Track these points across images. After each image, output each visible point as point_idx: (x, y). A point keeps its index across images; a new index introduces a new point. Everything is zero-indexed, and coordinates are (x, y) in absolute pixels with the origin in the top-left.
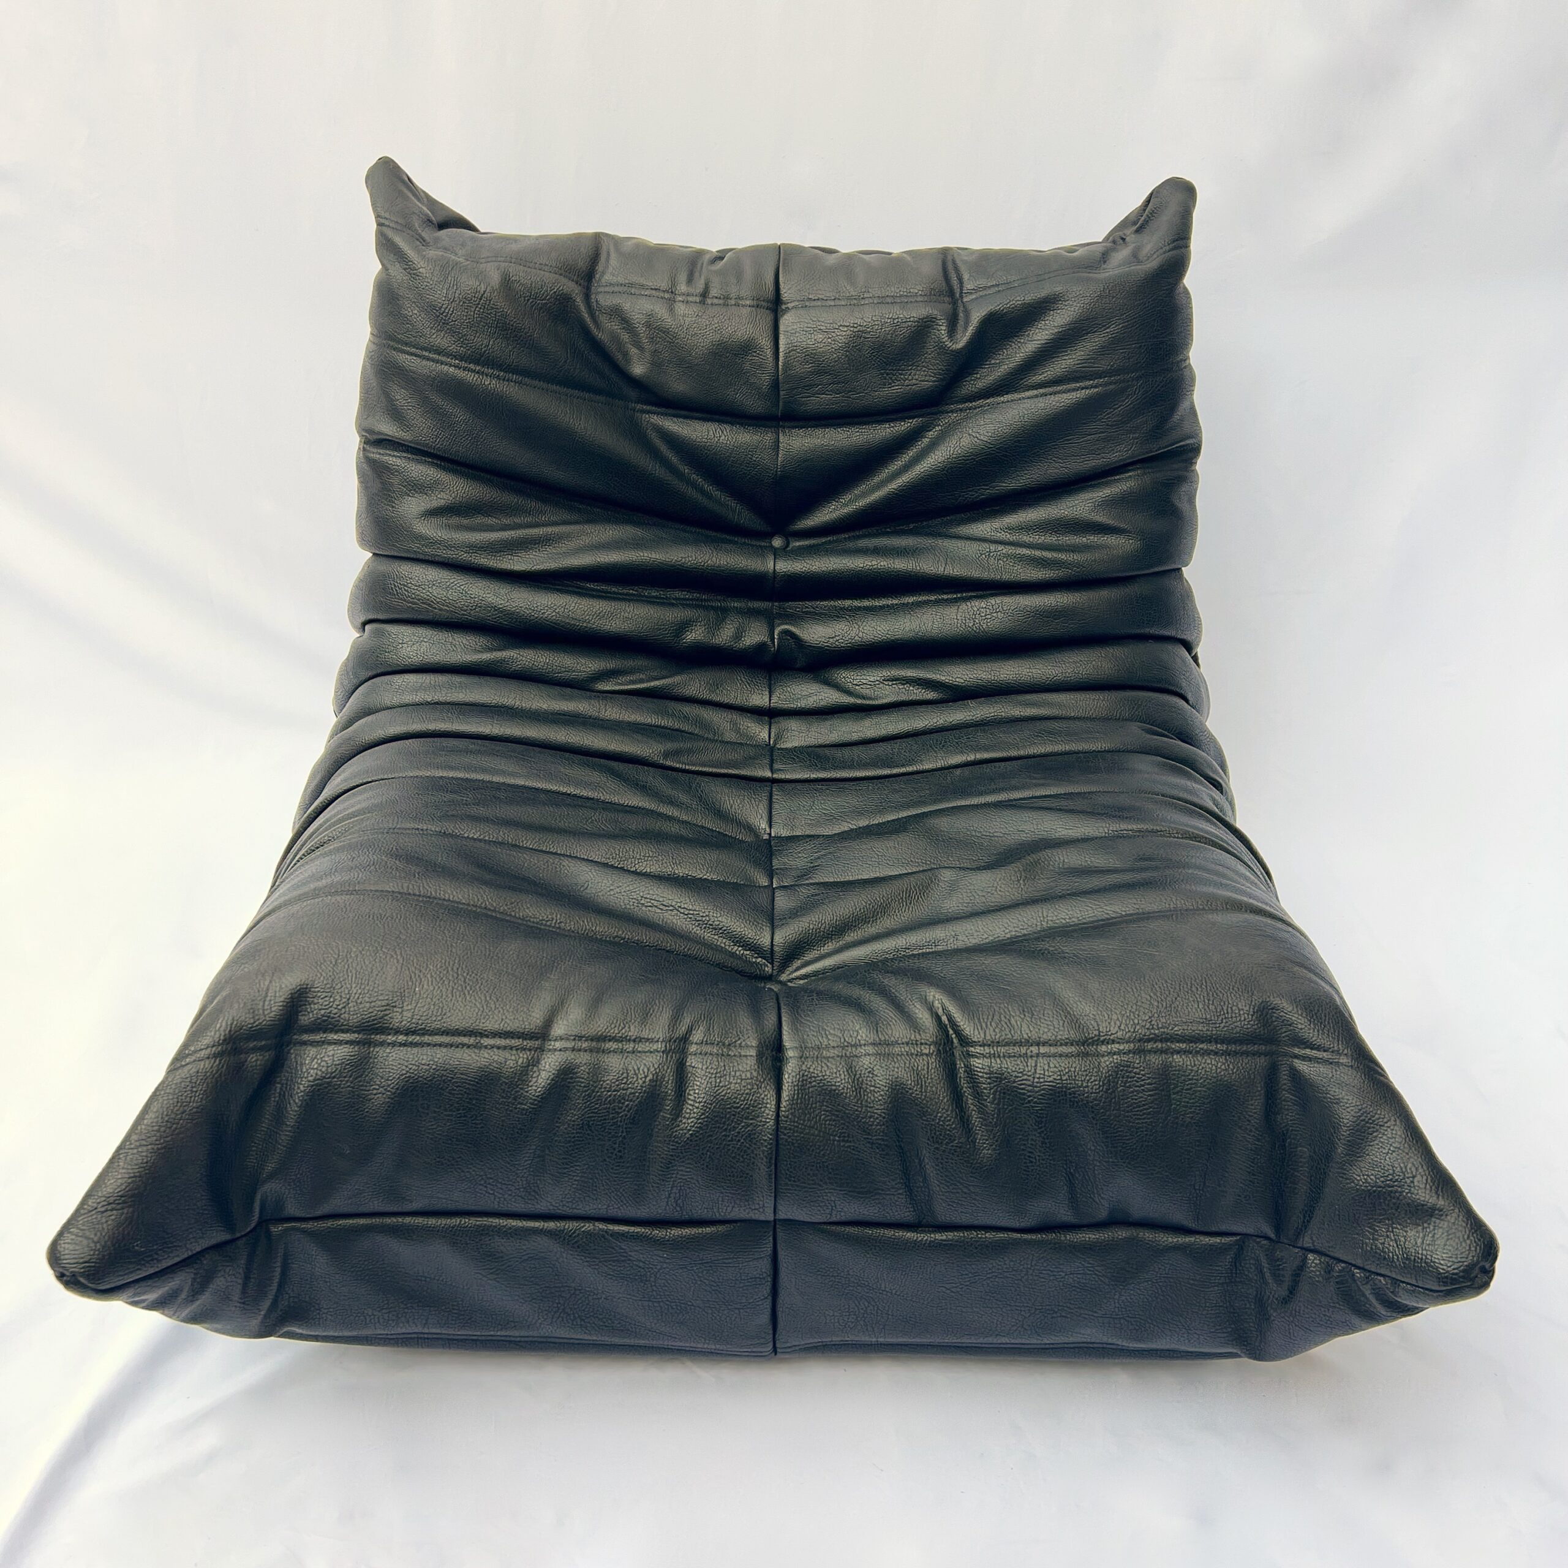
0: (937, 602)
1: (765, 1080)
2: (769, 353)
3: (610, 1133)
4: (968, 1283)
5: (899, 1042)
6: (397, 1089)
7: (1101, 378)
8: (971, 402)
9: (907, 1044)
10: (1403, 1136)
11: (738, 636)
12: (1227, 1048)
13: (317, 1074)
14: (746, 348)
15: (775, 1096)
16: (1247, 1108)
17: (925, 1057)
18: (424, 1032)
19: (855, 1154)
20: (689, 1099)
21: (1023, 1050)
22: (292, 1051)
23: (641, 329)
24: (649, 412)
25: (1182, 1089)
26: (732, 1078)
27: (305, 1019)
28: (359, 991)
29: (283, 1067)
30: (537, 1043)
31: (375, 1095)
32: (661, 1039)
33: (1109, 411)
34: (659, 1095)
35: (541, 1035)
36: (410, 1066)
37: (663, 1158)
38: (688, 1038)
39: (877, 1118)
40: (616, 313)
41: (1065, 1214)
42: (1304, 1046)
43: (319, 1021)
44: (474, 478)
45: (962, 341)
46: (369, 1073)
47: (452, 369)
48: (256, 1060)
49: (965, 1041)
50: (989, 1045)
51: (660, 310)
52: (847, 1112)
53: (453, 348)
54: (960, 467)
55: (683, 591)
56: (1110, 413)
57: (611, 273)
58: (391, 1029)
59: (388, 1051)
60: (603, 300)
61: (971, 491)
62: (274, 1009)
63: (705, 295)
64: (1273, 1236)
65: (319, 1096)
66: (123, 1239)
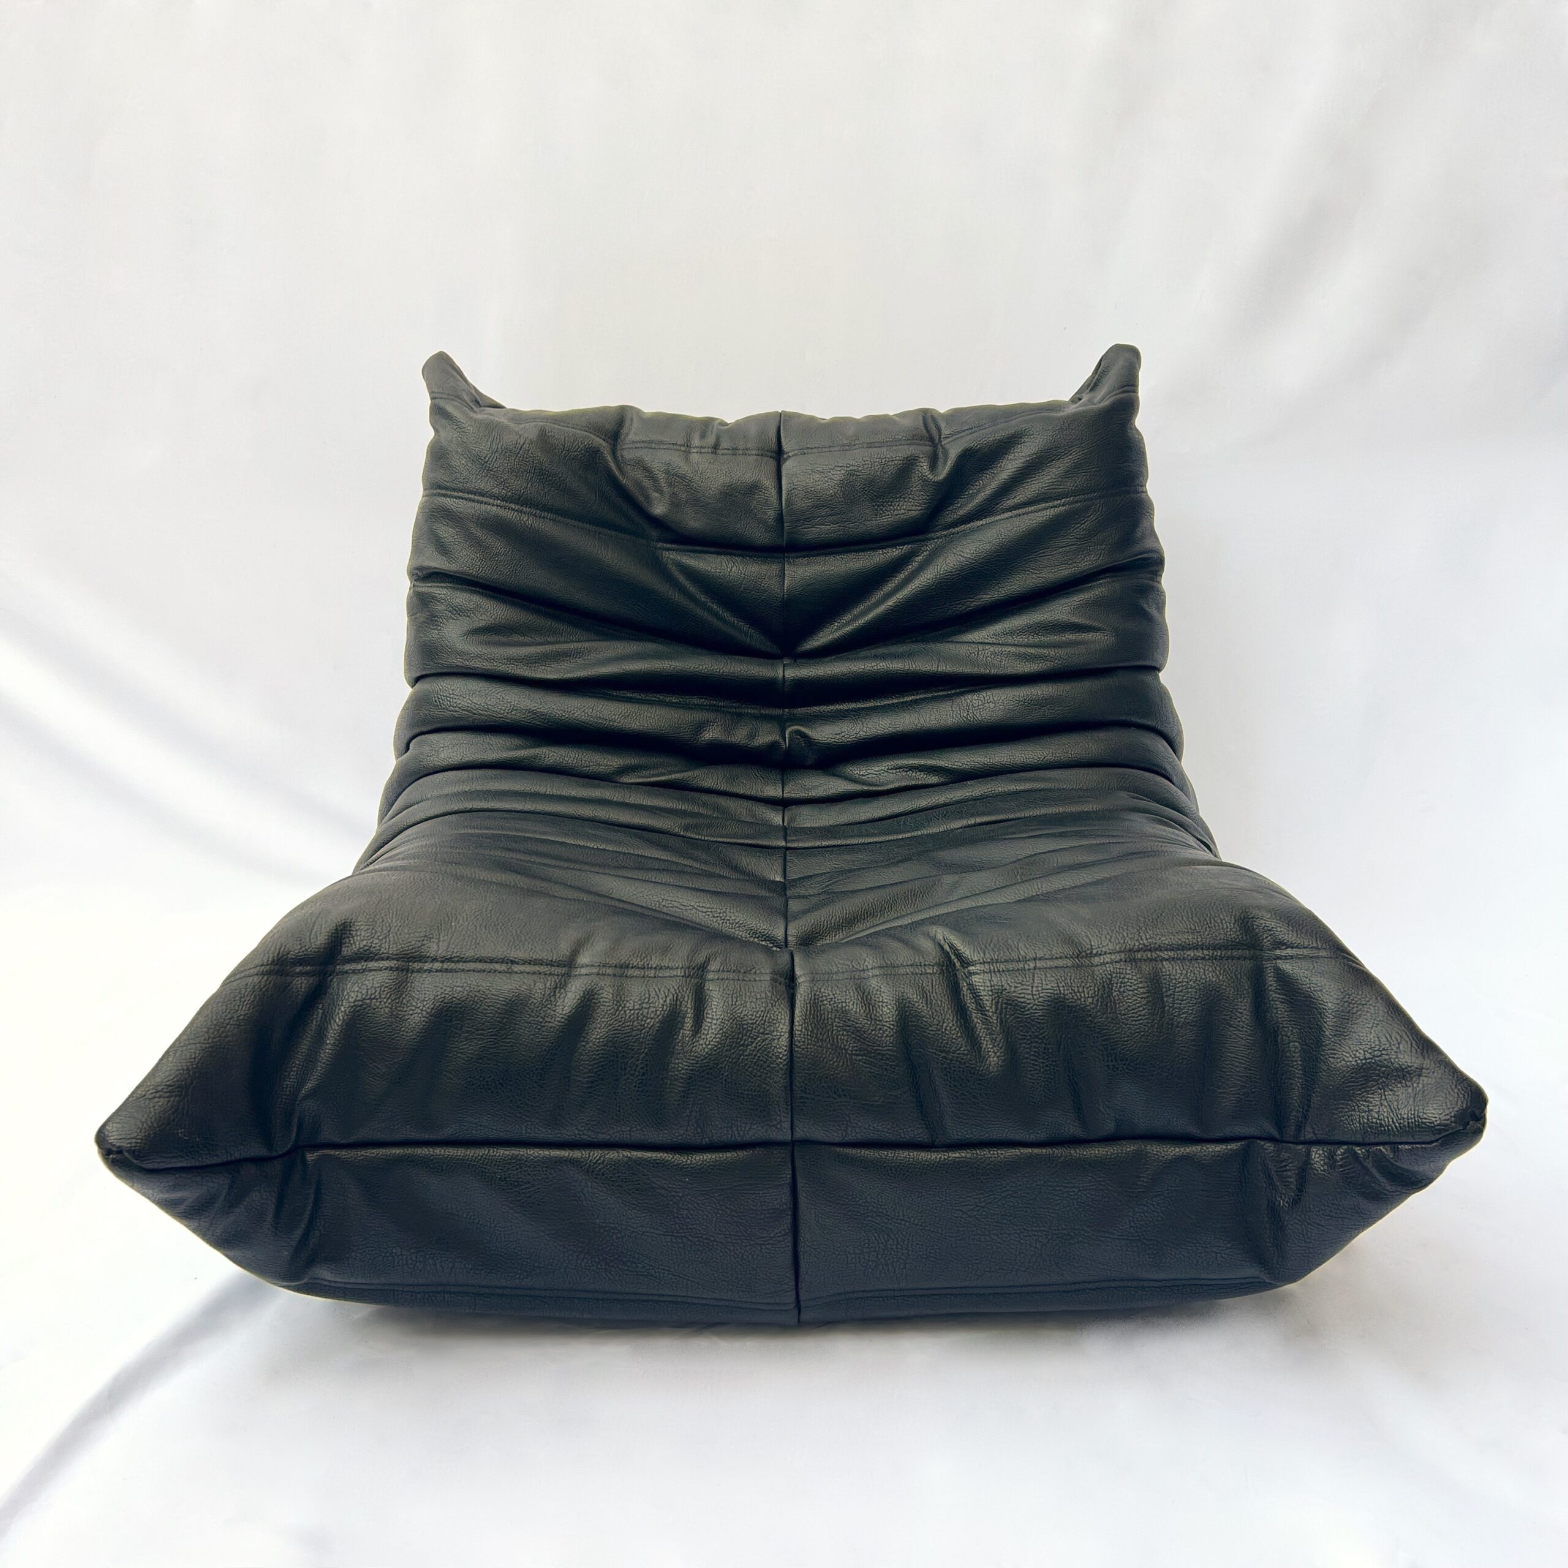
0: (933, 699)
1: (778, 999)
2: (773, 492)
3: (633, 1050)
4: (983, 1204)
5: (905, 964)
6: (433, 1009)
7: (1066, 498)
8: (954, 528)
9: (912, 966)
10: (1386, 1010)
11: (752, 736)
12: (1213, 954)
13: (357, 996)
14: (753, 488)
15: (788, 1013)
16: (1236, 1005)
17: (929, 976)
18: (461, 960)
19: (866, 1068)
20: (707, 1017)
21: (1021, 966)
22: (335, 980)
23: (661, 476)
24: (668, 549)
25: (1174, 992)
26: (747, 998)
27: (346, 951)
28: (399, 924)
29: (325, 994)
30: (564, 970)
31: (411, 1015)
32: (681, 966)
33: (1077, 526)
34: (679, 1013)
35: (569, 964)
36: (445, 988)
37: (683, 1073)
38: (706, 968)
39: (886, 1030)
40: (640, 464)
41: (1073, 1129)
42: (1284, 947)
43: (361, 950)
44: (513, 604)
45: (943, 472)
46: (406, 995)
47: (494, 508)
48: (301, 984)
49: (965, 963)
50: (989, 963)
51: (677, 460)
52: (857, 1025)
53: (496, 491)
54: (947, 582)
55: (701, 698)
56: (1079, 527)
57: (632, 434)
58: (428, 957)
59: (424, 976)
60: (628, 454)
61: (958, 604)
62: (320, 938)
63: (716, 447)
64: (1276, 1134)
65: (358, 1016)
66: (169, 1124)
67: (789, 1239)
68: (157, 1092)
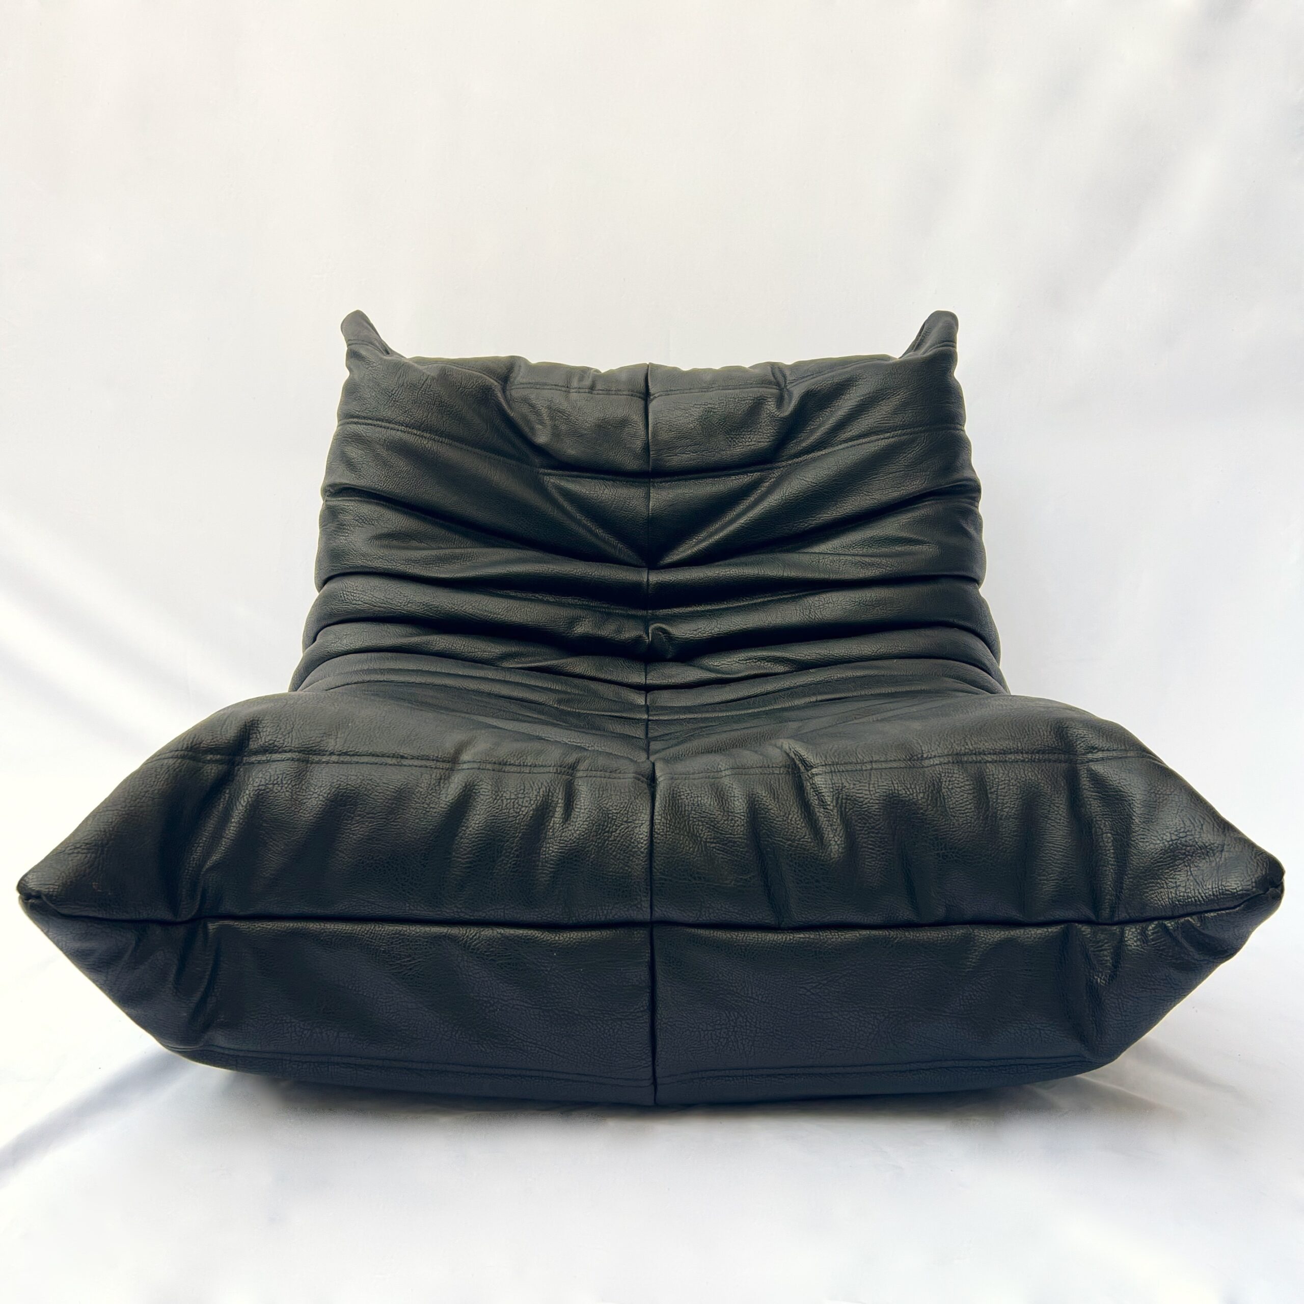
0: (779, 601)
1: (640, 794)
2: (641, 426)
3: (508, 834)
4: (825, 982)
5: (754, 766)
6: (329, 794)
7: (896, 431)
8: (798, 458)
9: (761, 767)
11: (619, 631)
12: (1032, 757)
13: (261, 781)
14: (624, 423)
15: (649, 804)
16: (1054, 800)
17: (776, 775)
18: (356, 754)
19: (719, 854)
20: (576, 808)
21: (859, 767)
22: (241, 769)
23: (544, 412)
24: (549, 474)
25: (998, 789)
26: (613, 792)
27: (253, 745)
28: (302, 723)
29: (233, 781)
30: (448, 765)
31: (309, 799)
32: (553, 765)
33: (904, 455)
34: (551, 803)
35: (453, 760)
36: (341, 776)
37: (553, 856)
38: (576, 767)
39: (738, 821)
40: (526, 400)
41: (906, 914)
42: (1096, 751)
43: (266, 744)
44: (411, 515)
45: (789, 408)
46: (305, 782)
47: (399, 433)
48: (211, 771)
49: (808, 766)
50: (830, 765)
51: (558, 399)
52: (711, 816)
53: (401, 418)
54: (792, 503)
55: (574, 599)
56: (906, 456)
57: (519, 377)
58: (327, 751)
59: (323, 766)
60: (516, 393)
61: (801, 522)
62: (230, 733)
63: (592, 388)
64: (1093, 918)
65: (260, 801)
66: (84, 876)
67: (646, 1017)
68: (76, 848)
